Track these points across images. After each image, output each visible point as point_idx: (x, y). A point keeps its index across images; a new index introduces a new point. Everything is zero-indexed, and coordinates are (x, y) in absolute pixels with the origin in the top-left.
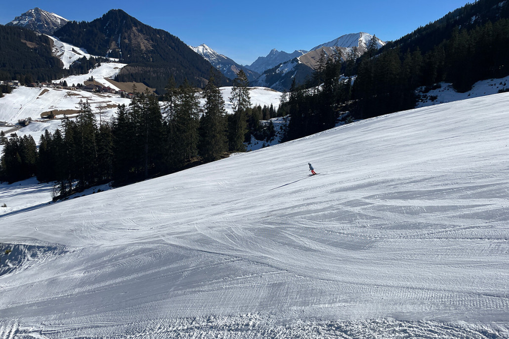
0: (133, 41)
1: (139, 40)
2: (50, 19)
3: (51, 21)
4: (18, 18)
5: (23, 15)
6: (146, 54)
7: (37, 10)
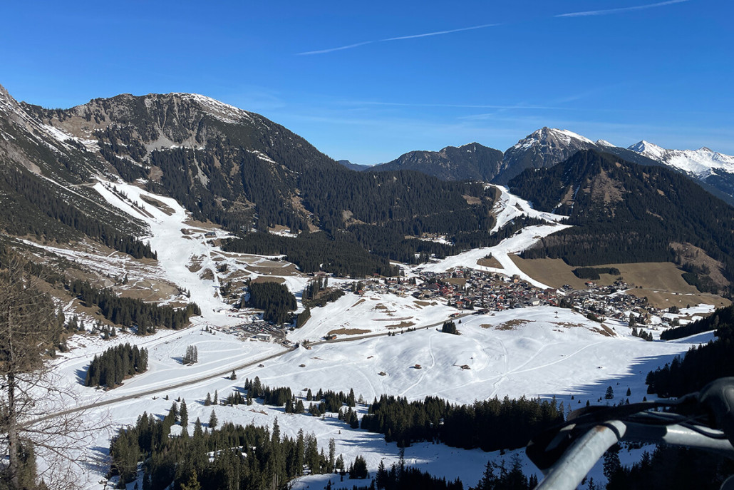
0: (596, 191)
1: (605, 188)
2: (558, 139)
3: (559, 142)
4: (522, 141)
5: (527, 137)
6: (608, 208)
7: (545, 130)
